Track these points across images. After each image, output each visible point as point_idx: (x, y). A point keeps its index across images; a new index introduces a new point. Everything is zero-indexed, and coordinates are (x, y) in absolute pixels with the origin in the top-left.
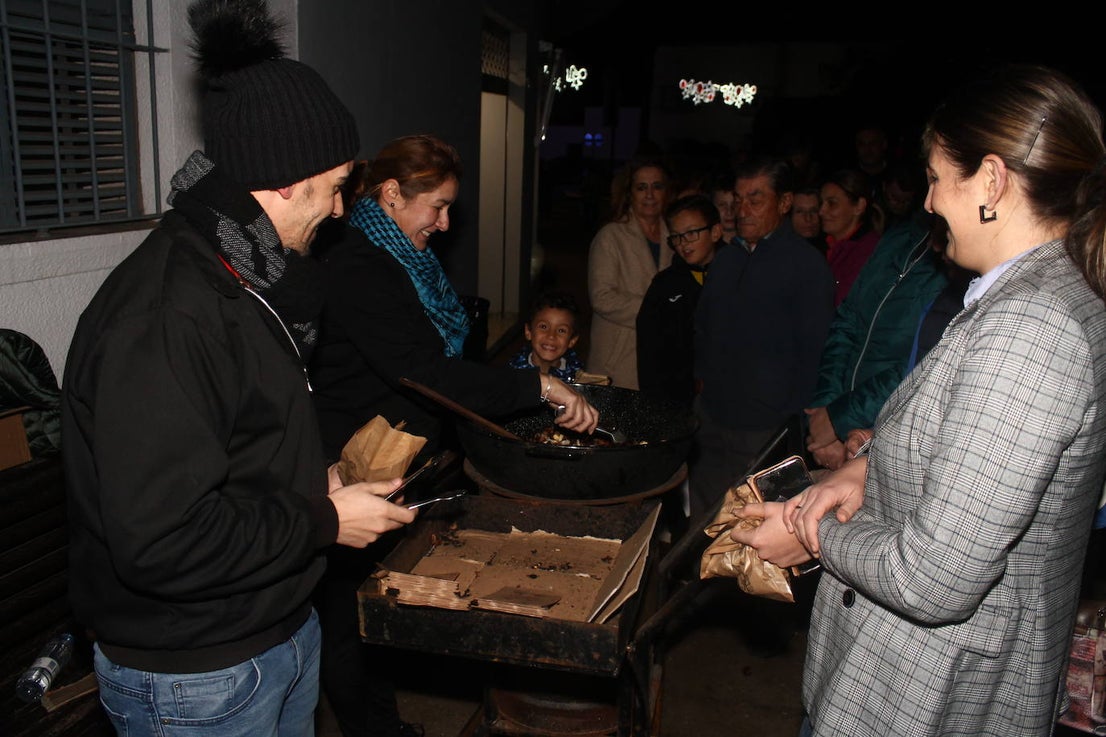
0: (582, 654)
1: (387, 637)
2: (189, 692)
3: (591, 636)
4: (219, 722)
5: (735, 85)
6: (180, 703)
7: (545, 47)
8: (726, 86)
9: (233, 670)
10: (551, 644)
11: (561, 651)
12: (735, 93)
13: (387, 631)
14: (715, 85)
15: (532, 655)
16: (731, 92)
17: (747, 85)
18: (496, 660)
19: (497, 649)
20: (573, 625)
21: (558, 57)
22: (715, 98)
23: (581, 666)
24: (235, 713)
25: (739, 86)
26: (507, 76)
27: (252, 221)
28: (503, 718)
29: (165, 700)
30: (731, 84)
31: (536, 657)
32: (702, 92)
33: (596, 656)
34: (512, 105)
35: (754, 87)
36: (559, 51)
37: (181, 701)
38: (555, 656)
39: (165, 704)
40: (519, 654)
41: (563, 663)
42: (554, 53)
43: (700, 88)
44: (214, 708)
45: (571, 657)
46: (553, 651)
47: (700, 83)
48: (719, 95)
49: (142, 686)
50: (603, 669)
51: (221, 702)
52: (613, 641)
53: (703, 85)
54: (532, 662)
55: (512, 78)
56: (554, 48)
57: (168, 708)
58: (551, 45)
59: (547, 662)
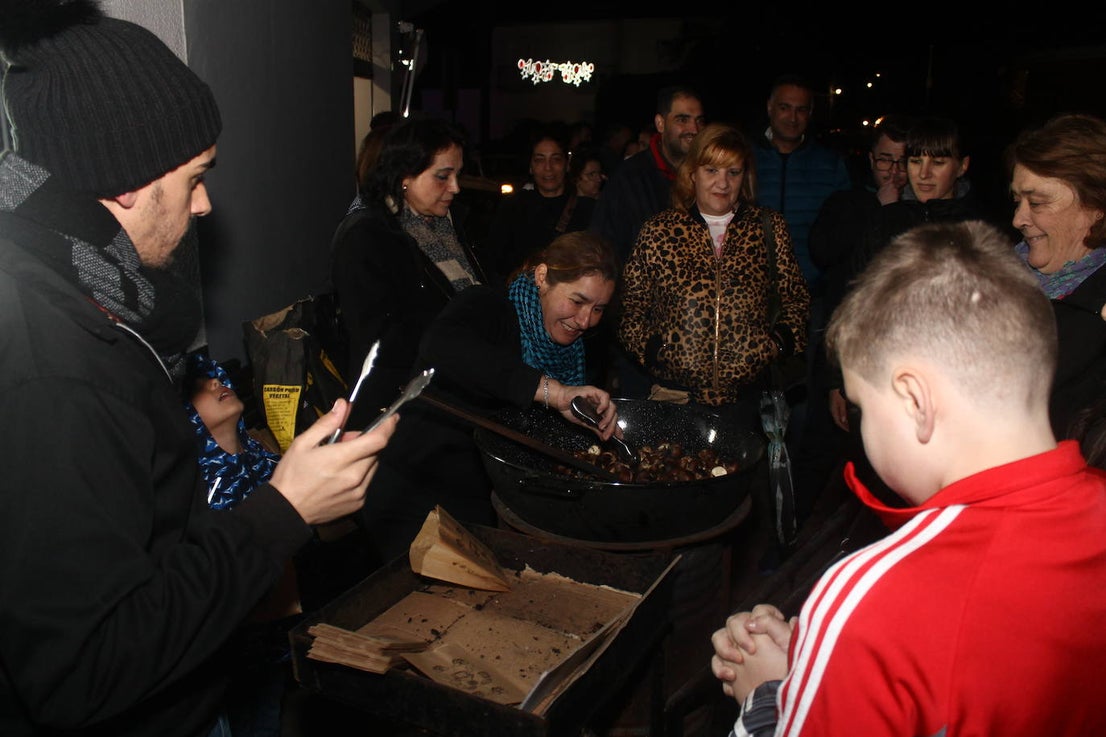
1: (319, 687)
3: (515, 726)
7: (405, 27)
10: (474, 724)
11: (486, 734)
13: (318, 680)
15: (457, 734)
20: (496, 707)
21: (419, 38)
22: (554, 77)
26: (371, 59)
27: (109, 241)
34: (376, 88)
36: (420, 32)
40: (444, 728)
42: (415, 32)
46: (478, 733)
48: (558, 73)
52: (541, 733)
55: (376, 60)
56: (415, 29)
58: (412, 25)
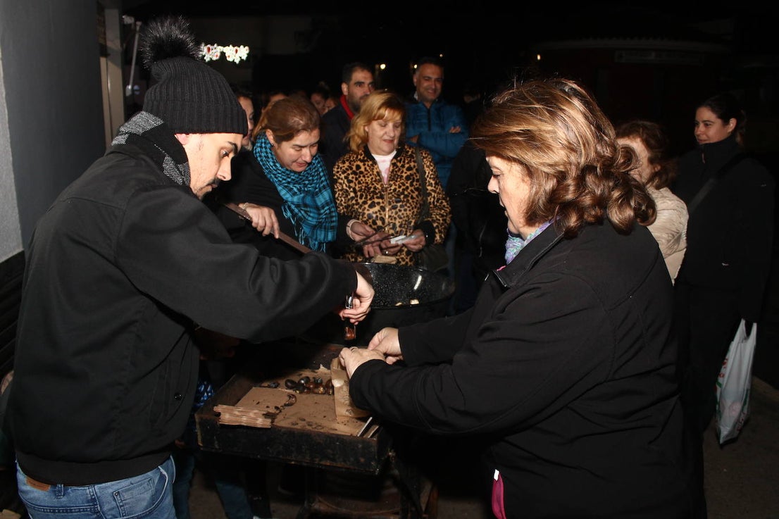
0: (352, 459)
1: (217, 446)
2: (126, 496)
3: (357, 447)
4: (151, 512)
5: (234, 46)
6: (122, 506)
7: (128, 20)
8: (227, 47)
9: (150, 474)
10: (330, 451)
11: (337, 456)
12: (234, 53)
13: (216, 442)
14: (220, 47)
15: (317, 460)
16: (231, 52)
17: (242, 47)
18: (293, 463)
19: (293, 456)
20: (345, 438)
21: (138, 28)
22: (220, 57)
23: (352, 467)
24: (158, 505)
25: (236, 48)
26: (105, 43)
28: (320, 502)
29: (110, 507)
30: (231, 46)
31: (320, 460)
32: (211, 53)
33: (362, 460)
34: (110, 64)
35: (247, 48)
36: (139, 24)
37: (121, 504)
38: (333, 460)
39: (110, 510)
40: (308, 458)
41: (339, 465)
42: (135, 24)
43: (209, 49)
44: (145, 504)
45: (344, 461)
46: (332, 457)
47: (209, 46)
48: (223, 54)
49: (88, 502)
50: (367, 469)
51: (148, 498)
52: (374, 449)
53: (211, 47)
54: (319, 464)
55: (108, 44)
56: (135, 21)
57: (113, 512)
58: (133, 19)
59: (328, 464)
